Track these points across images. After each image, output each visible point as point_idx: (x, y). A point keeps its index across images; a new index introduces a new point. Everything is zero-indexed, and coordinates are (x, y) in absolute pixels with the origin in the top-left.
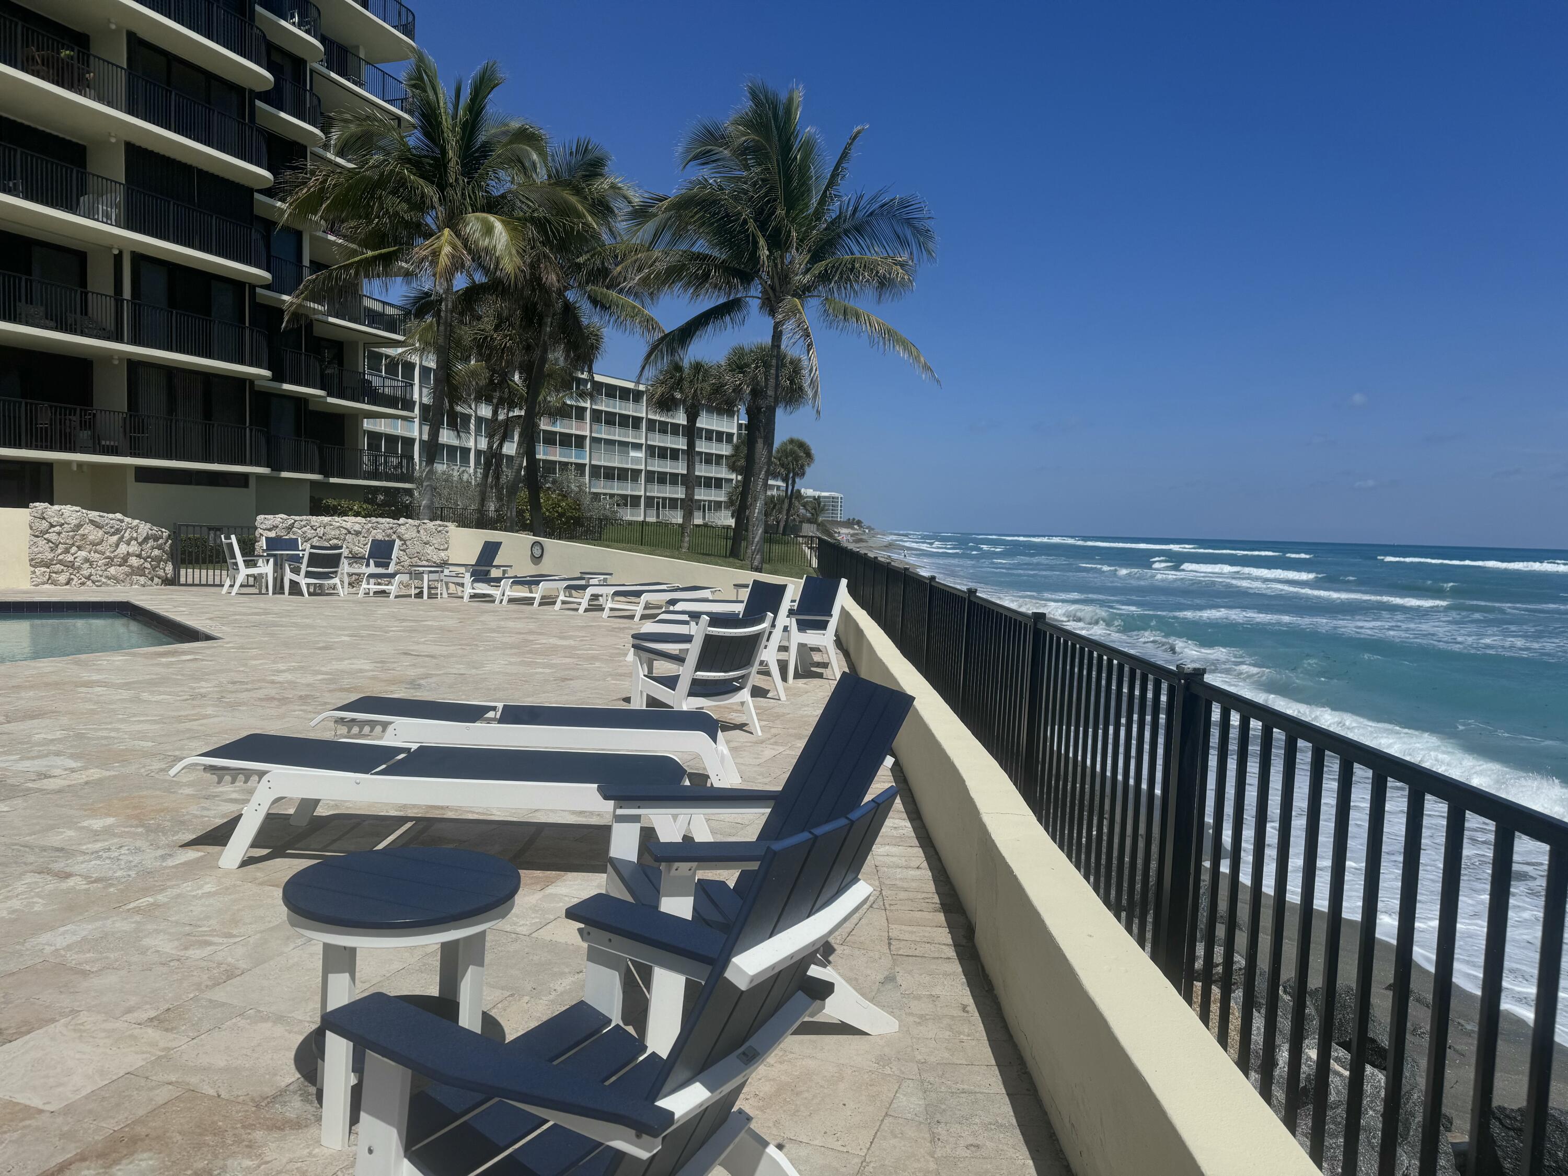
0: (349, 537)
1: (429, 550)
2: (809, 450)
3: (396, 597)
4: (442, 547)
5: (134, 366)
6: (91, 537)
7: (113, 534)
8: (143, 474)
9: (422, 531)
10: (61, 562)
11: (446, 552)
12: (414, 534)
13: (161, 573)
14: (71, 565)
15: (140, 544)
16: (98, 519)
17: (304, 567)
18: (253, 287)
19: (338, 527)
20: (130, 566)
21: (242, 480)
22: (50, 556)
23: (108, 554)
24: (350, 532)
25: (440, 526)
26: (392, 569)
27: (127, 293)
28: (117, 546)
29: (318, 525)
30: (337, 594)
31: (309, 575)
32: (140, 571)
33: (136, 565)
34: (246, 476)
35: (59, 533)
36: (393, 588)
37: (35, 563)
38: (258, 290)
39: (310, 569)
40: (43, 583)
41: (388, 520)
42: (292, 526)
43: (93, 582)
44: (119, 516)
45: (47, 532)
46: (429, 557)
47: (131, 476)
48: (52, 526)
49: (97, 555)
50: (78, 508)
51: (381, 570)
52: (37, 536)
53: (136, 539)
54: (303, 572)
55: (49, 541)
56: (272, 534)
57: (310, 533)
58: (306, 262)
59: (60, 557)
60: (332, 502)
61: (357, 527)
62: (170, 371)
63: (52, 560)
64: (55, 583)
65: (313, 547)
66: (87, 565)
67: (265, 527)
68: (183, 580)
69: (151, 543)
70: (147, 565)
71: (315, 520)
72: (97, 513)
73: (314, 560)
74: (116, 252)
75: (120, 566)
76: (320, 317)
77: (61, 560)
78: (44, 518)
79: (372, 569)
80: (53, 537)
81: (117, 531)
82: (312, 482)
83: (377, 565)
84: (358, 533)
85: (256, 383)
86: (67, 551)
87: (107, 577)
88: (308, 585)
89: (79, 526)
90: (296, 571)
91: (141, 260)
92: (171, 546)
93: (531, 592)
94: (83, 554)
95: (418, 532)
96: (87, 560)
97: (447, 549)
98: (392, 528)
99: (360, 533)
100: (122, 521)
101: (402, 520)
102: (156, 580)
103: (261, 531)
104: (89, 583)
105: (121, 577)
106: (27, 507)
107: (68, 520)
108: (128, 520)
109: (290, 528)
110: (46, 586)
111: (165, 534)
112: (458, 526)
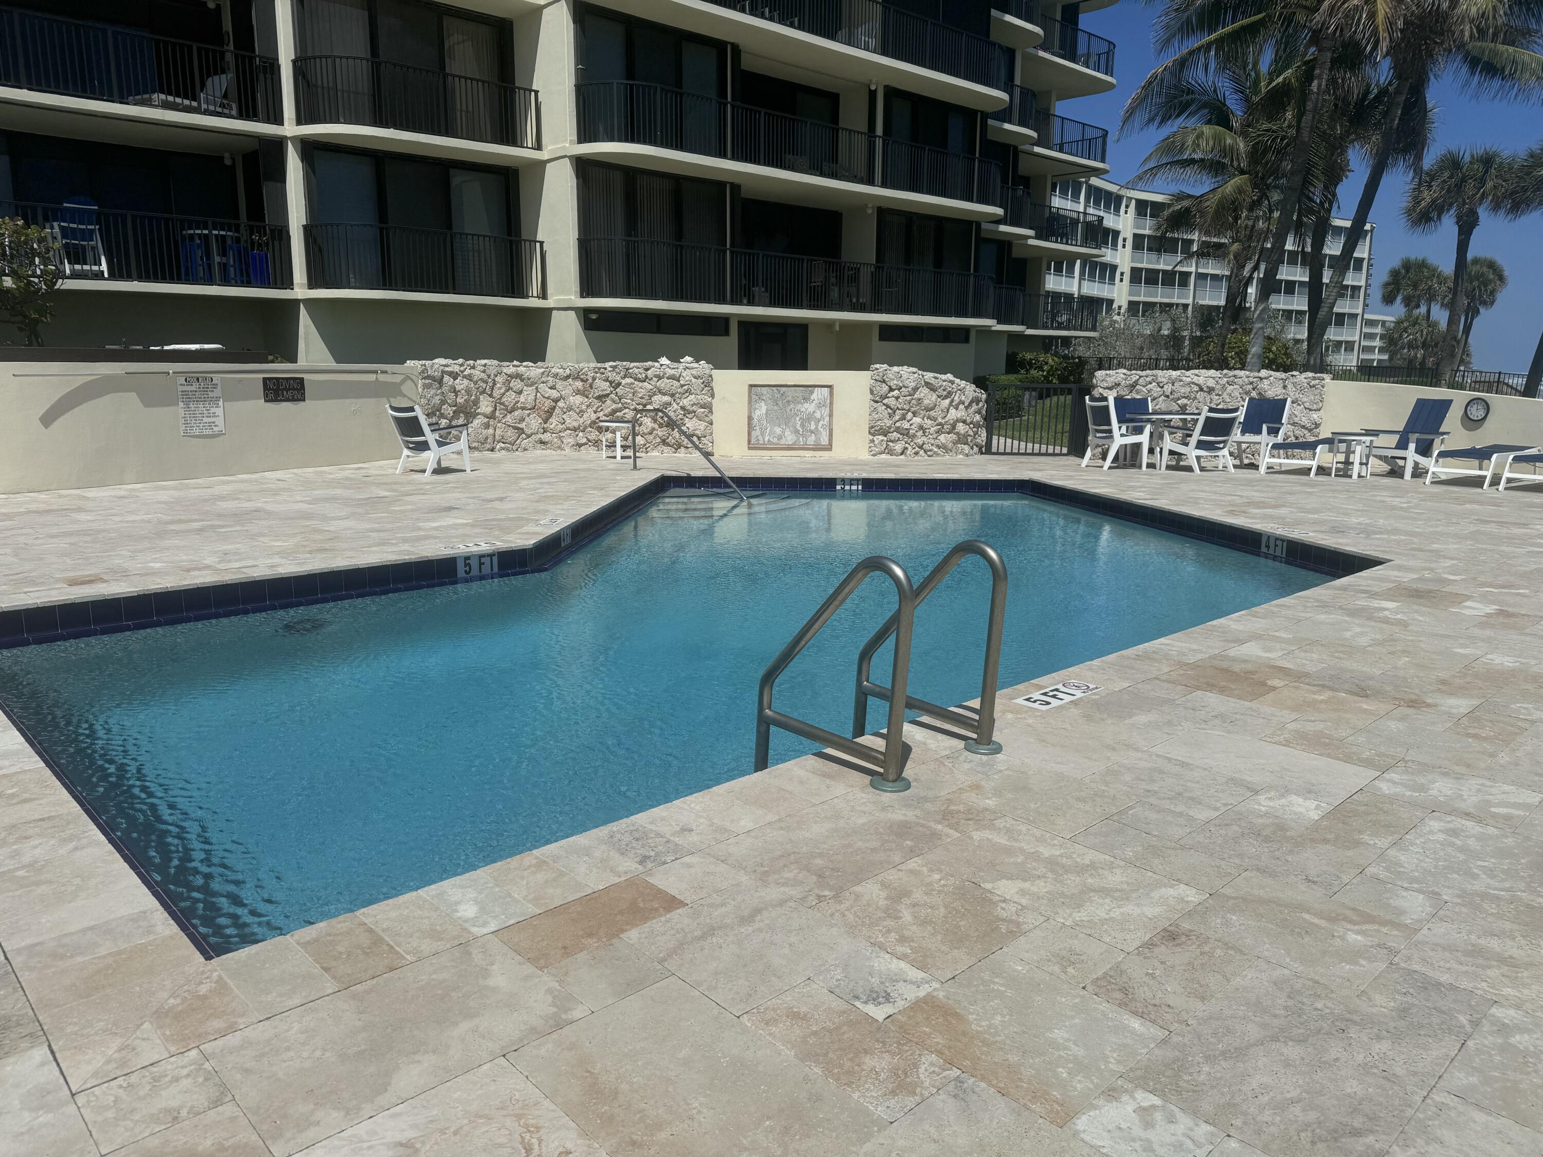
0: (1201, 395)
1: (1297, 410)
4: (1315, 407)
5: (884, 213)
6: (926, 402)
7: (946, 397)
8: (889, 333)
9: (1290, 386)
10: (898, 430)
11: (1319, 413)
12: (1279, 390)
13: (979, 440)
14: (905, 433)
15: (967, 408)
16: (932, 381)
17: (1195, 436)
19: (1189, 384)
20: (958, 434)
21: (963, 334)
22: (888, 423)
23: (940, 420)
24: (1201, 389)
25: (1314, 379)
27: (879, 130)
28: (948, 411)
31: (1201, 445)
32: (964, 439)
33: (962, 432)
34: (966, 330)
35: (897, 398)
36: (1314, 463)
37: (875, 431)
39: (1202, 438)
40: (881, 453)
42: (1136, 383)
43: (925, 452)
44: (950, 376)
45: (887, 397)
47: (876, 332)
48: (891, 390)
49: (930, 422)
50: (915, 370)
51: (1280, 440)
52: (877, 402)
53: (963, 403)
54: (1193, 441)
55: (888, 406)
57: (1156, 391)
59: (898, 424)
61: (1211, 383)
63: (890, 427)
64: (891, 452)
65: (1211, 410)
66: (921, 433)
67: (1105, 385)
68: (994, 449)
69: (975, 407)
70: (971, 433)
71: (1162, 375)
72: (932, 375)
73: (1209, 427)
74: (871, 88)
75: (949, 433)
77: (898, 428)
78: (884, 381)
79: (1268, 438)
80: (891, 401)
81: (950, 393)
83: (1271, 432)
84: (1211, 390)
86: (903, 418)
87: (938, 447)
88: (1198, 458)
89: (916, 389)
91: (894, 94)
92: (987, 410)
94: (917, 420)
95: (1285, 387)
96: (921, 428)
97: (1320, 409)
98: (1251, 383)
100: (952, 382)
102: (975, 448)
103: (1101, 390)
104: (922, 452)
105: (950, 445)
106: (868, 370)
107: (906, 383)
108: (957, 381)
109: (1133, 386)
110: (883, 456)
111: (984, 396)
112: (1333, 379)
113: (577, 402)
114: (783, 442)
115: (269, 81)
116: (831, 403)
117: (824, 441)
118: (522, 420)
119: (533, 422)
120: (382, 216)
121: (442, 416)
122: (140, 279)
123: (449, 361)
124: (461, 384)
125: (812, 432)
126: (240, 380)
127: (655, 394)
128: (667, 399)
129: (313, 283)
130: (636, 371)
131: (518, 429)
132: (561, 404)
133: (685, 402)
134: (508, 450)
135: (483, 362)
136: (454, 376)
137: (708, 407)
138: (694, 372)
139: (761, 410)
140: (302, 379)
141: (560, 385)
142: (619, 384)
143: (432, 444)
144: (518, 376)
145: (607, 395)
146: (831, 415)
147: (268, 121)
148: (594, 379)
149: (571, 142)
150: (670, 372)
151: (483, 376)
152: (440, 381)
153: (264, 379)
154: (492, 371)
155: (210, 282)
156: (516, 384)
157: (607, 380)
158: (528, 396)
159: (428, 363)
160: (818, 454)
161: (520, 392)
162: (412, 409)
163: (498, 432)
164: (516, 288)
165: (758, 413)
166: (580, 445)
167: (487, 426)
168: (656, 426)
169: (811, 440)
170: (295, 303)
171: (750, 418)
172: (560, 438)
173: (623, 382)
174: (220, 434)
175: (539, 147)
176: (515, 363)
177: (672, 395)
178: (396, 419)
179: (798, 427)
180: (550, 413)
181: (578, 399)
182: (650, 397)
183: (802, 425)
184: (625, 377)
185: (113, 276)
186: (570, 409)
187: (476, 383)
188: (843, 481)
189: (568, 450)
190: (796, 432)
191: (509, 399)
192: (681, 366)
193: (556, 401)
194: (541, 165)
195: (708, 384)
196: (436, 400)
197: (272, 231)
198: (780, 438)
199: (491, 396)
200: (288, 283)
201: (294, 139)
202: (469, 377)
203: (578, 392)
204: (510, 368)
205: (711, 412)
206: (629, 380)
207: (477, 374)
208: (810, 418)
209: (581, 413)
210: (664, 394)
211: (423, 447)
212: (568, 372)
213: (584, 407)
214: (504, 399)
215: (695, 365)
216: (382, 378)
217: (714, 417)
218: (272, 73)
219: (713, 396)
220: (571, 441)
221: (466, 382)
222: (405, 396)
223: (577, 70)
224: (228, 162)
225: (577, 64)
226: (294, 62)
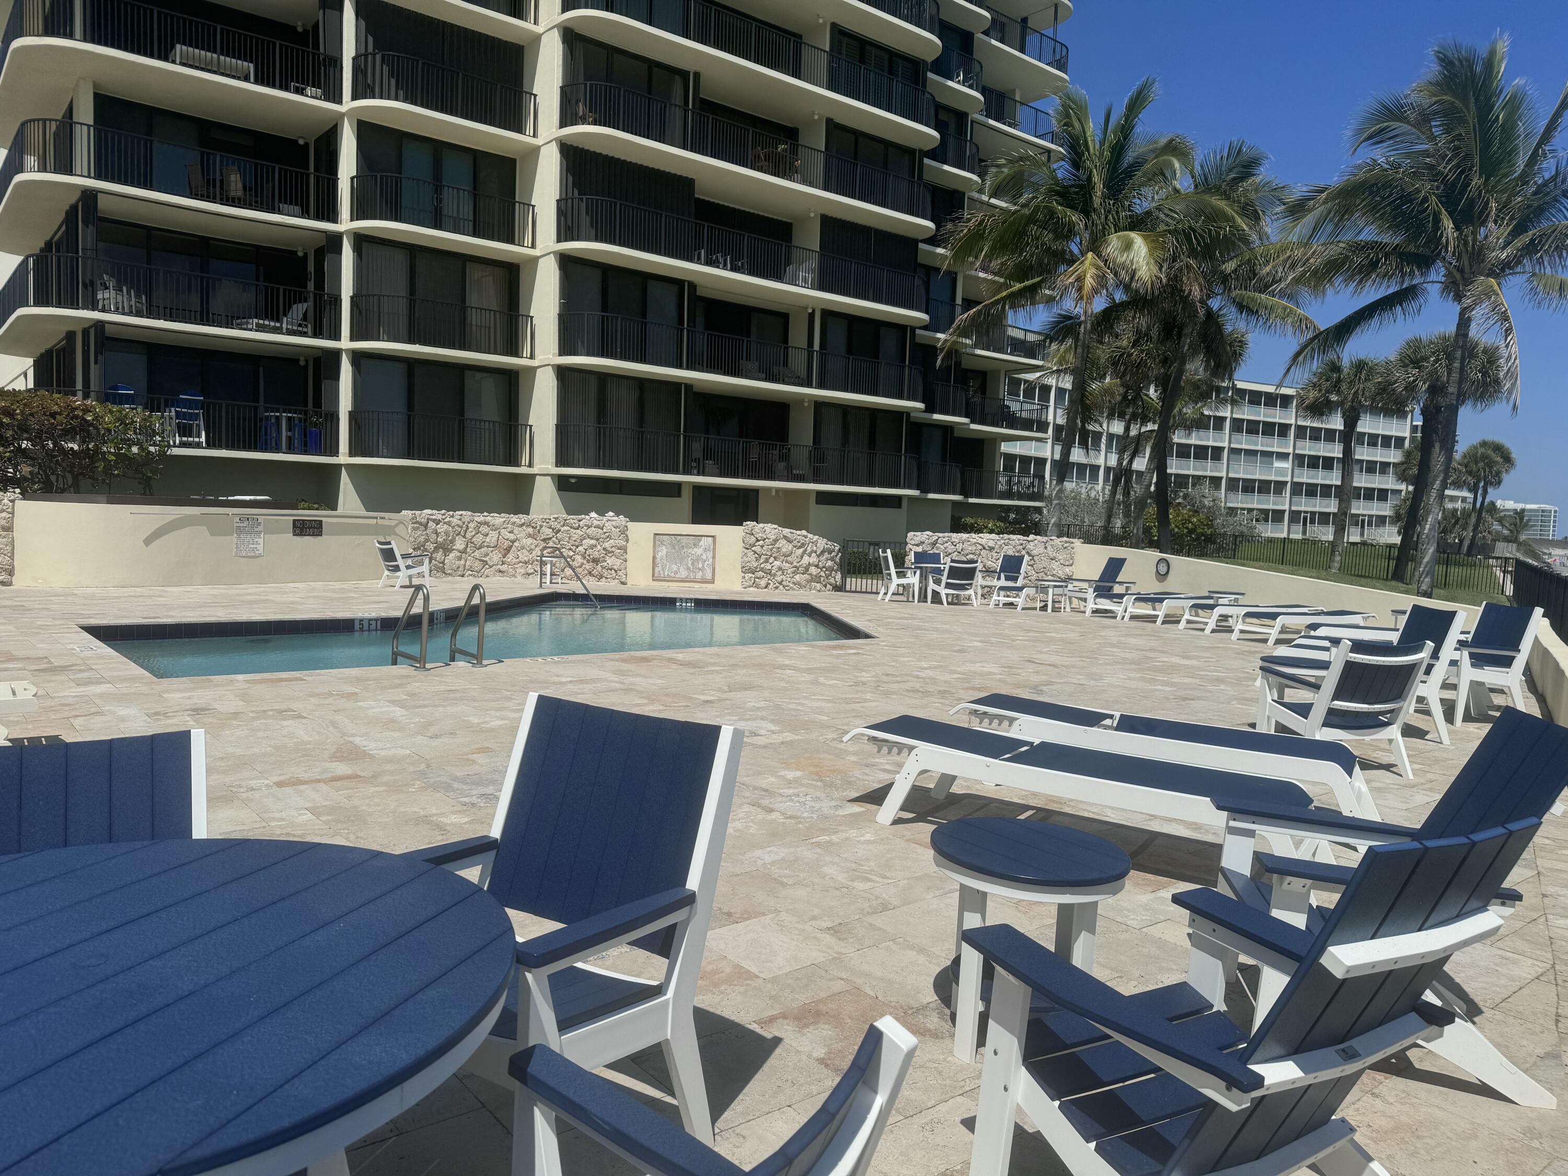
0: (984, 552)
1: (1055, 565)
2: (1509, 453)
3: (1023, 609)
4: (1067, 563)
5: (820, 406)
6: (784, 550)
7: (800, 547)
8: (824, 498)
9: (1049, 548)
10: (762, 570)
11: (1071, 568)
12: (1042, 550)
13: (832, 581)
14: (769, 573)
15: (818, 556)
16: (789, 535)
17: (944, 579)
18: (913, 329)
19: (975, 543)
20: (810, 574)
21: (896, 501)
22: (755, 564)
23: (795, 564)
24: (984, 548)
25: (1066, 542)
26: (1019, 583)
27: (817, 346)
28: (802, 557)
29: (957, 541)
30: (972, 605)
32: (817, 578)
33: (815, 573)
34: (899, 498)
35: (762, 546)
36: (1020, 600)
37: (746, 570)
38: (918, 331)
39: (949, 581)
40: (750, 586)
41: (1019, 536)
42: (936, 542)
43: (784, 587)
44: (804, 532)
45: (754, 545)
46: (1055, 572)
47: (813, 499)
48: (758, 540)
49: (787, 565)
50: (776, 526)
51: (1010, 584)
52: (747, 549)
53: (816, 552)
54: (943, 584)
55: (755, 552)
56: (919, 549)
57: (951, 548)
58: (959, 301)
59: (763, 566)
60: (969, 520)
61: (991, 544)
62: (845, 409)
63: (756, 568)
64: (757, 587)
65: (953, 561)
66: (780, 573)
67: (913, 542)
68: (848, 587)
69: (826, 555)
70: (823, 574)
71: (955, 537)
72: (789, 530)
73: (954, 573)
74: (810, 311)
75: (803, 574)
76: (969, 350)
77: (763, 568)
78: (752, 534)
79: (1003, 582)
80: (757, 549)
81: (803, 545)
82: (954, 503)
83: (1007, 579)
84: (991, 549)
85: (912, 415)
86: (767, 561)
87: (794, 583)
88: (947, 595)
89: (776, 541)
90: (938, 582)
91: (829, 315)
92: (841, 559)
93: (1154, 609)
94: (777, 563)
95: (1046, 548)
96: (780, 569)
97: (1071, 565)
98: (1022, 544)
99: (993, 548)
100: (806, 537)
101: (1032, 537)
102: (828, 586)
103: (911, 546)
104: (781, 587)
105: (804, 583)
106: (741, 525)
107: (769, 536)
108: (810, 536)
109: (934, 544)
110: (752, 589)
111: (837, 548)
112: (1084, 543)
113: (529, 543)
114: (678, 576)
115: (333, 311)
116: (714, 549)
117: (709, 576)
118: (487, 555)
119: (495, 557)
120: (410, 406)
121: (426, 550)
122: (227, 448)
123: (435, 512)
124: (442, 528)
125: (700, 569)
126: (277, 521)
127: (585, 539)
128: (593, 542)
129: (352, 454)
130: (572, 521)
131: (483, 561)
132: (516, 544)
133: (607, 545)
134: (474, 576)
135: (460, 512)
136: (437, 522)
137: (624, 549)
138: (614, 523)
139: (663, 551)
140: (321, 522)
141: (516, 530)
142: (559, 531)
143: (402, 567)
144: (486, 523)
145: (550, 539)
146: (714, 557)
147: (330, 338)
148: (541, 526)
149: (554, 355)
150: (596, 523)
151: (460, 523)
152: (426, 526)
153: (294, 521)
154: (466, 519)
155: (277, 450)
156: (484, 529)
157: (550, 528)
158: (492, 537)
159: (418, 513)
160: (704, 585)
161: (487, 535)
162: (389, 543)
163: (468, 563)
164: (512, 458)
165: (660, 554)
166: (529, 574)
167: (460, 558)
168: (585, 562)
169: (699, 575)
170: (338, 467)
171: (654, 558)
172: (514, 568)
173: (562, 529)
174: (260, 556)
175: (532, 357)
176: (485, 514)
177: (597, 540)
178: (381, 550)
179: (690, 565)
180: (508, 550)
181: (530, 541)
182: (582, 540)
183: (692, 564)
184: (564, 525)
185: (210, 444)
186: (523, 548)
187: (453, 527)
188: (681, 600)
189: (519, 578)
190: (688, 569)
191: (479, 539)
192: (605, 519)
193: (513, 542)
194: (533, 370)
195: (624, 532)
196: (422, 539)
197: (326, 415)
198: (676, 573)
199: (464, 537)
200: (335, 452)
201: (347, 350)
202: (449, 523)
203: (530, 536)
204: (479, 518)
205: (626, 552)
206: (566, 528)
207: (455, 521)
208: (698, 559)
209: (530, 551)
210: (592, 539)
211: (397, 569)
212: (523, 521)
213: (533, 547)
214: (474, 540)
215: (616, 518)
216: (380, 522)
217: (628, 557)
218: (336, 305)
219: (627, 541)
220: (523, 571)
221: (446, 526)
222: (397, 535)
223: (560, 303)
224: (302, 363)
225: (560, 299)
226: (352, 298)
